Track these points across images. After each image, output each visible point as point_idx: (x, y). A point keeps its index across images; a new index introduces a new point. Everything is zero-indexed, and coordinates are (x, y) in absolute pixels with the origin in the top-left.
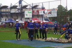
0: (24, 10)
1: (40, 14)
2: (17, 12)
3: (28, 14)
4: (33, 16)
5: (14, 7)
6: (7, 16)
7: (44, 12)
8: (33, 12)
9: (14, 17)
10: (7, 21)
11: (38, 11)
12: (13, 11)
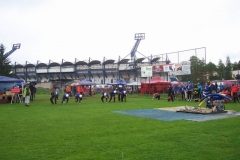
0: (139, 65)
1: (165, 70)
2: (129, 68)
3: (147, 71)
4: (154, 73)
5: (124, 61)
6: (113, 75)
7: (171, 68)
8: (154, 68)
9: (125, 77)
10: (115, 83)
11: (161, 67)
12: (123, 67)
